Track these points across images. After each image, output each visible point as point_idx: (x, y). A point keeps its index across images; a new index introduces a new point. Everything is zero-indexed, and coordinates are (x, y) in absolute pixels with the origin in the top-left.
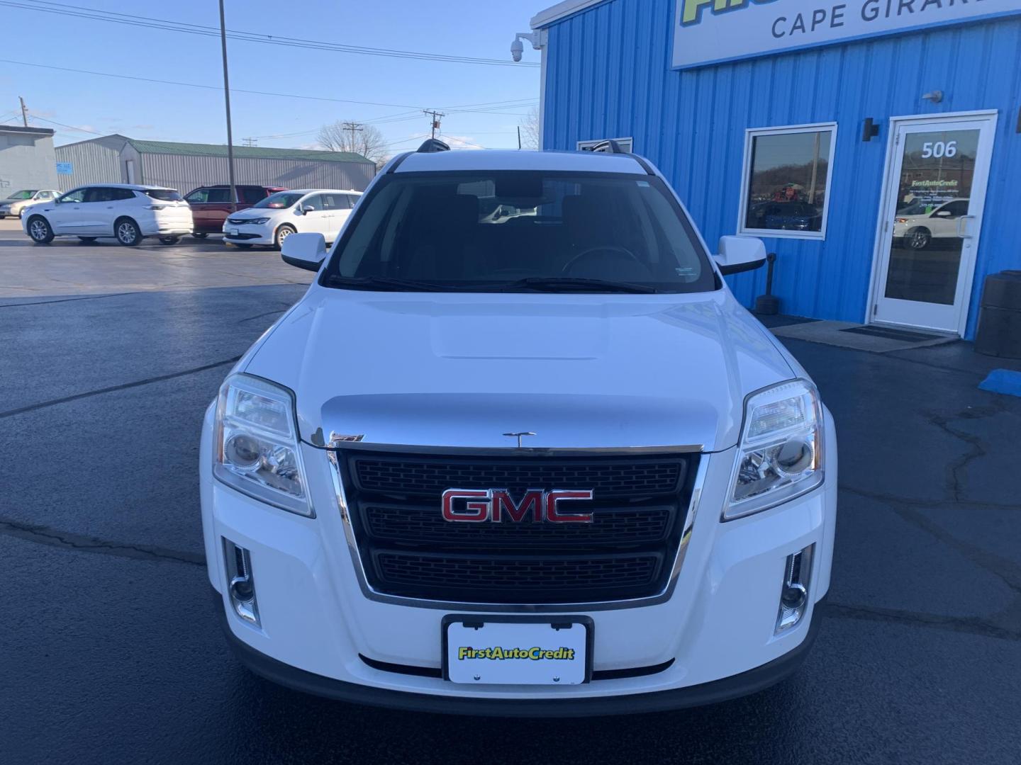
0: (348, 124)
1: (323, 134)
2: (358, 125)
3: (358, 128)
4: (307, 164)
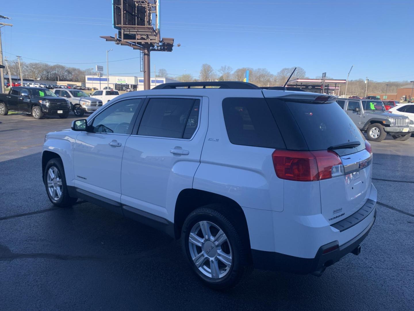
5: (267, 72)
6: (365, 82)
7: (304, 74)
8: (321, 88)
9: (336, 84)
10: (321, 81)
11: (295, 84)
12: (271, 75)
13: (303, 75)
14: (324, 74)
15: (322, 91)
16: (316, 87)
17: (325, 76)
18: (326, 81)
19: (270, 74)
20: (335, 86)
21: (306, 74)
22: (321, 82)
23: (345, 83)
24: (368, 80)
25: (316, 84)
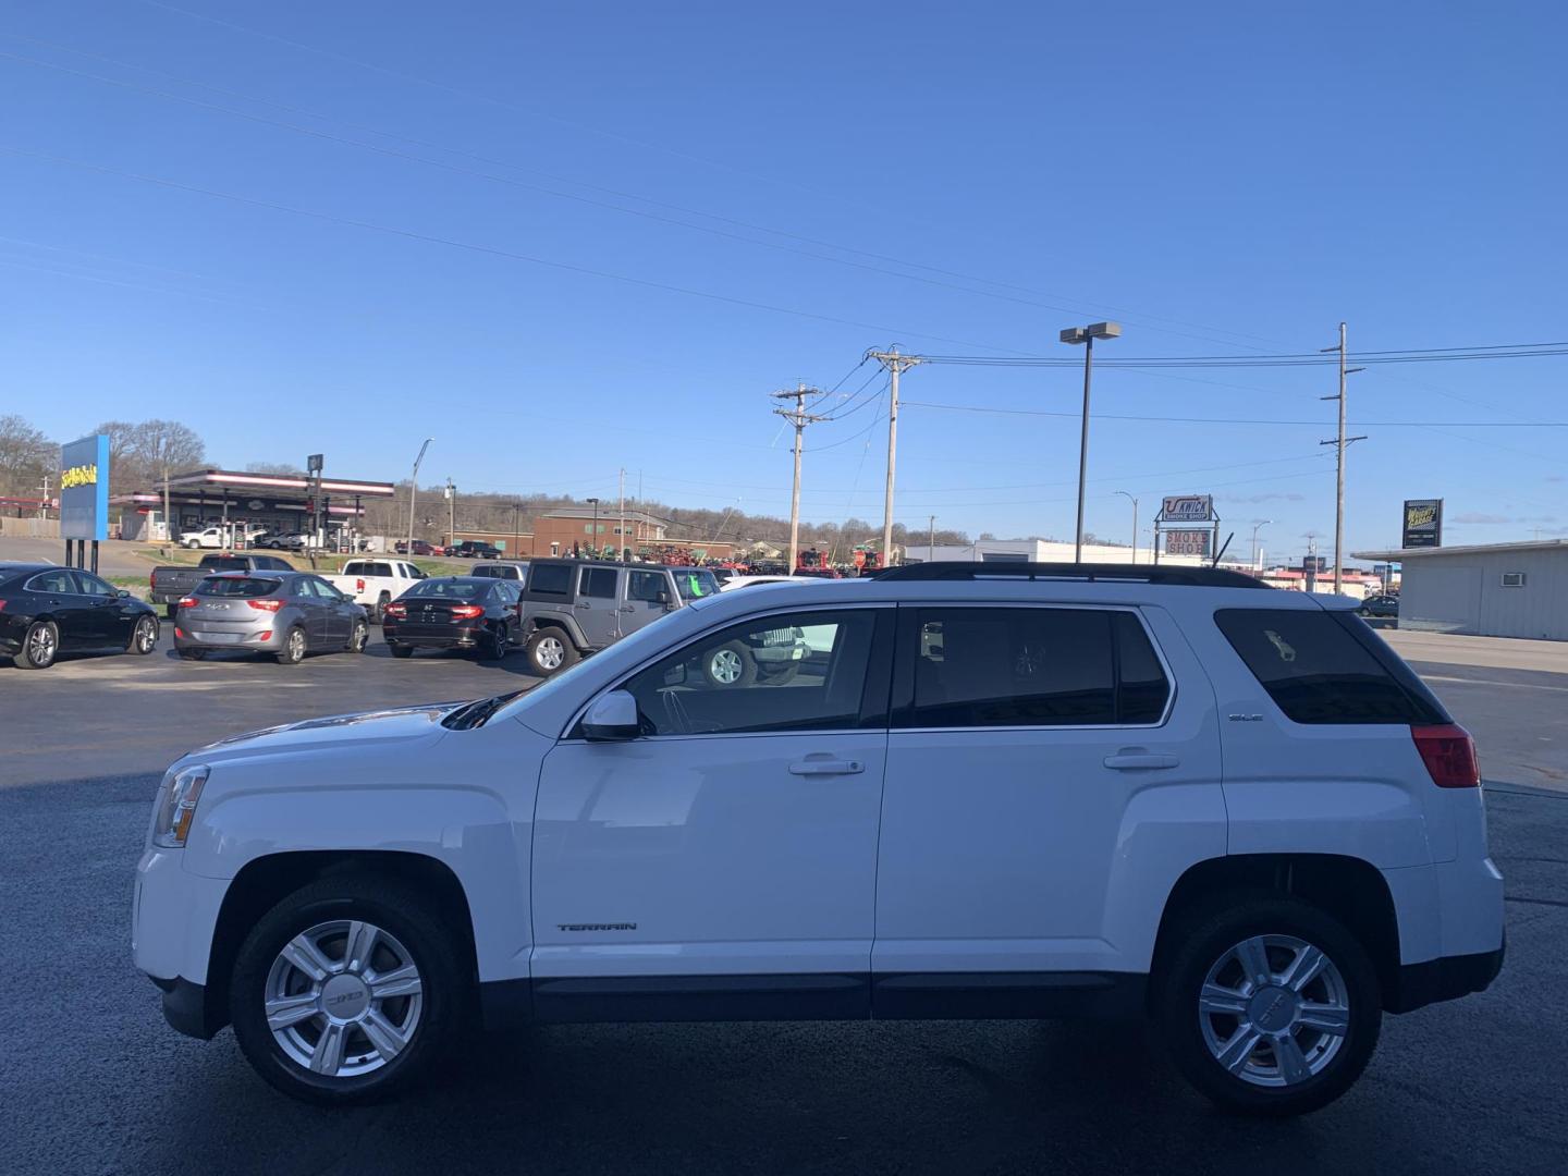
5: (31, 432)
6: (443, 496)
7: (199, 449)
8: (310, 511)
9: (358, 495)
10: (304, 484)
11: (196, 490)
12: (44, 445)
13: (194, 453)
14: (317, 462)
15: (311, 520)
16: (278, 506)
17: (319, 468)
18: (324, 485)
19: (44, 441)
20: (354, 503)
21: (204, 451)
22: (306, 489)
23: (390, 495)
24: (454, 487)
25: (278, 494)
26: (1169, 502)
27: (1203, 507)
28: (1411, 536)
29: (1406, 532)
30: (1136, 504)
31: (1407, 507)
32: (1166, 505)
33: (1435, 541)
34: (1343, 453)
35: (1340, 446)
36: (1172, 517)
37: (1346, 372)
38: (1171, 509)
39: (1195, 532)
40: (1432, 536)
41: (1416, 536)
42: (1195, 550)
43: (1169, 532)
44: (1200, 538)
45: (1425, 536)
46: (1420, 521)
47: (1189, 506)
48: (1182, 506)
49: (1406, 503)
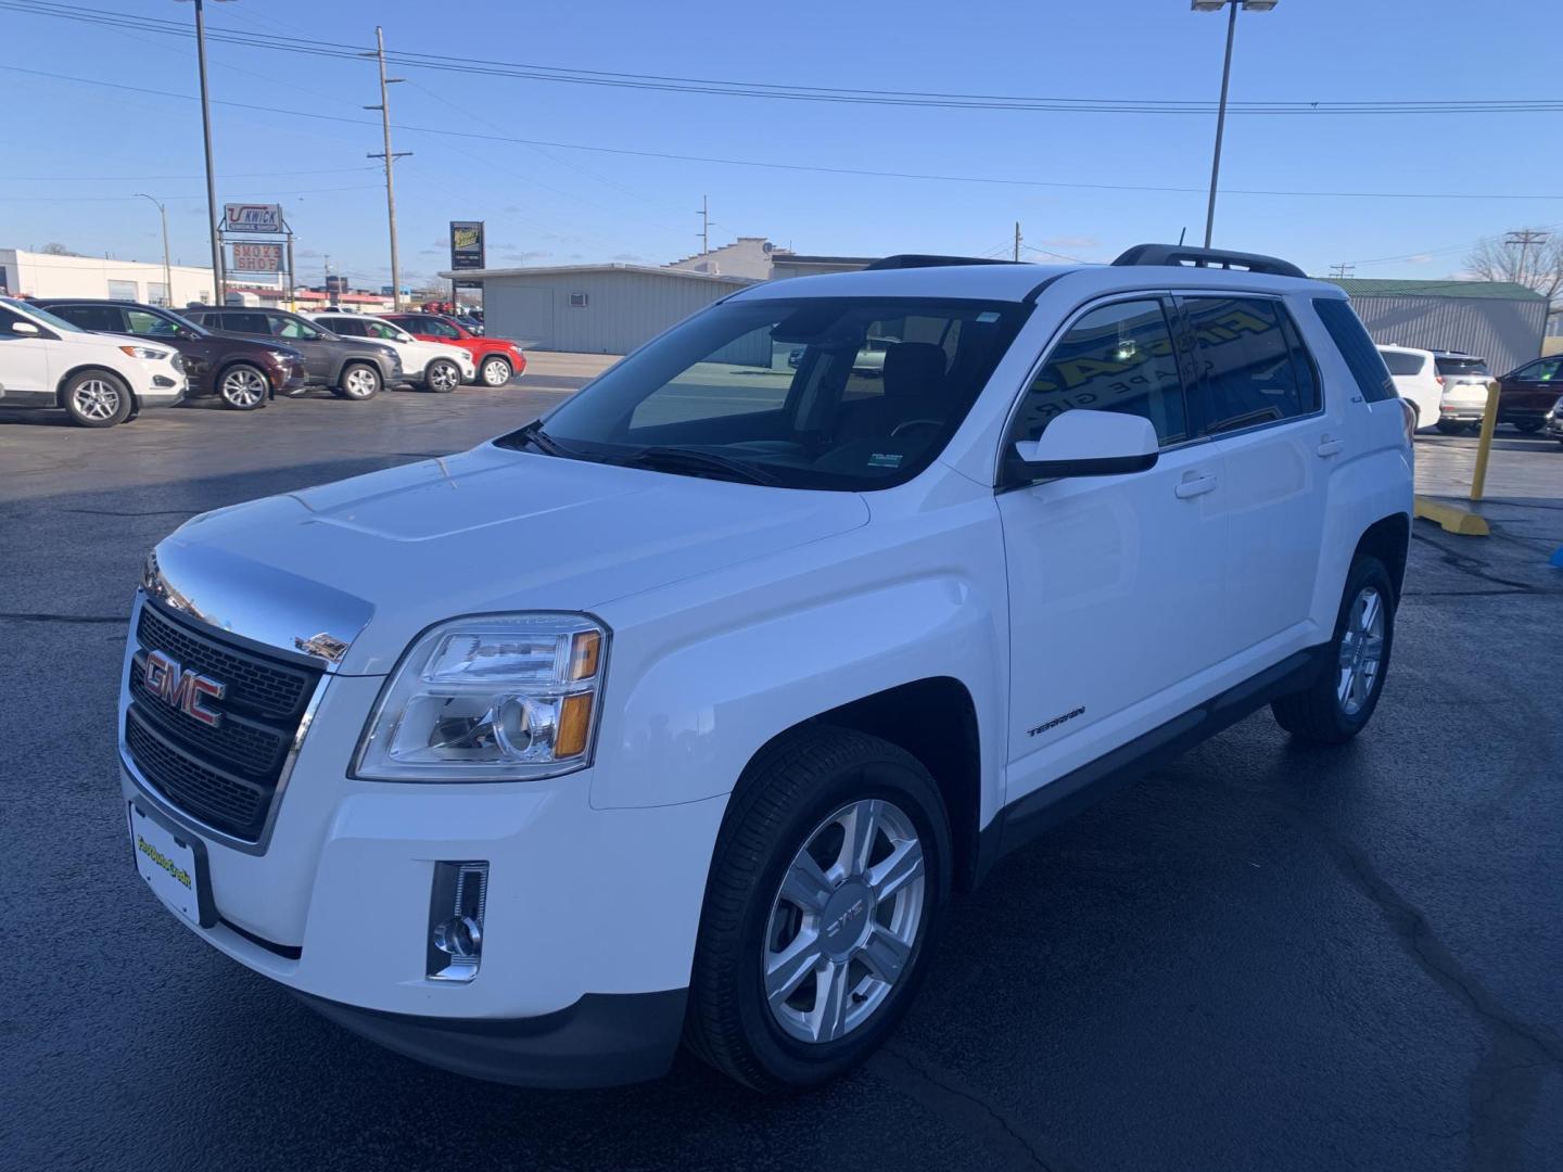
0: (1517, 234)
1: (1478, 252)
2: (1538, 235)
3: (1536, 239)
4: (1415, 303)
26: (232, 210)
27: (272, 217)
28: (459, 257)
29: (455, 253)
30: (163, 211)
31: (454, 228)
32: (228, 213)
33: (480, 264)
34: (391, 168)
35: (387, 161)
36: (238, 227)
37: (386, 82)
38: (235, 217)
39: (268, 245)
40: (476, 258)
41: (463, 257)
42: (268, 267)
43: (236, 244)
44: (272, 252)
45: (471, 257)
46: (466, 242)
47: (256, 216)
48: (248, 216)
49: (452, 224)
